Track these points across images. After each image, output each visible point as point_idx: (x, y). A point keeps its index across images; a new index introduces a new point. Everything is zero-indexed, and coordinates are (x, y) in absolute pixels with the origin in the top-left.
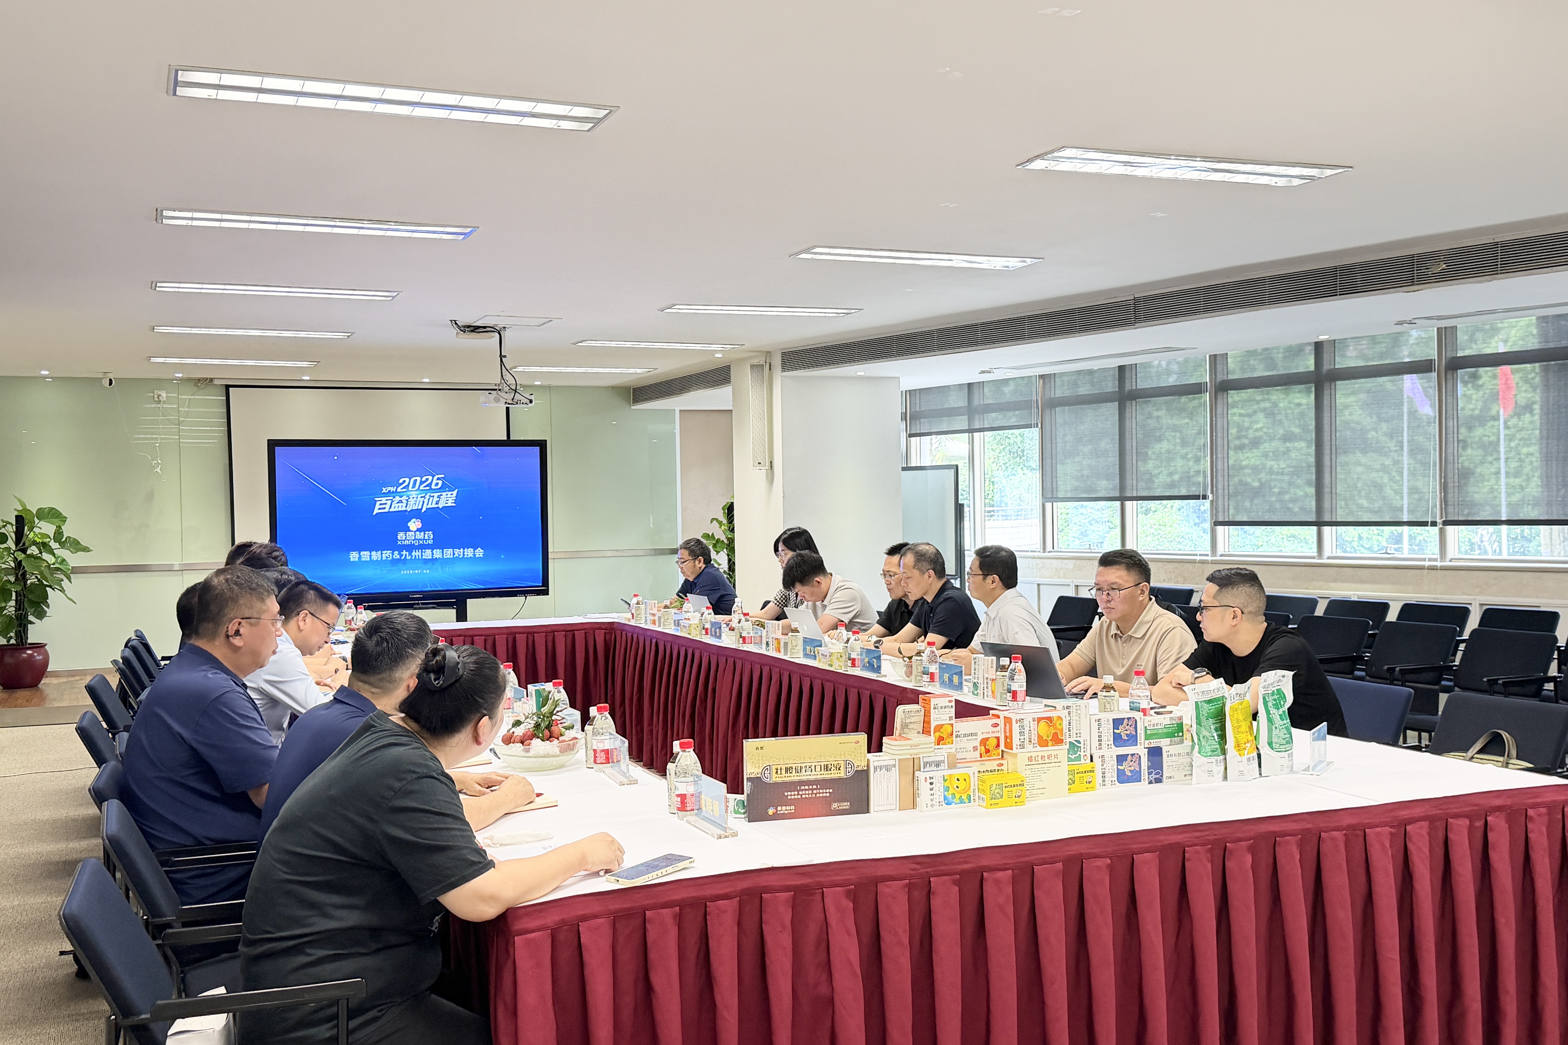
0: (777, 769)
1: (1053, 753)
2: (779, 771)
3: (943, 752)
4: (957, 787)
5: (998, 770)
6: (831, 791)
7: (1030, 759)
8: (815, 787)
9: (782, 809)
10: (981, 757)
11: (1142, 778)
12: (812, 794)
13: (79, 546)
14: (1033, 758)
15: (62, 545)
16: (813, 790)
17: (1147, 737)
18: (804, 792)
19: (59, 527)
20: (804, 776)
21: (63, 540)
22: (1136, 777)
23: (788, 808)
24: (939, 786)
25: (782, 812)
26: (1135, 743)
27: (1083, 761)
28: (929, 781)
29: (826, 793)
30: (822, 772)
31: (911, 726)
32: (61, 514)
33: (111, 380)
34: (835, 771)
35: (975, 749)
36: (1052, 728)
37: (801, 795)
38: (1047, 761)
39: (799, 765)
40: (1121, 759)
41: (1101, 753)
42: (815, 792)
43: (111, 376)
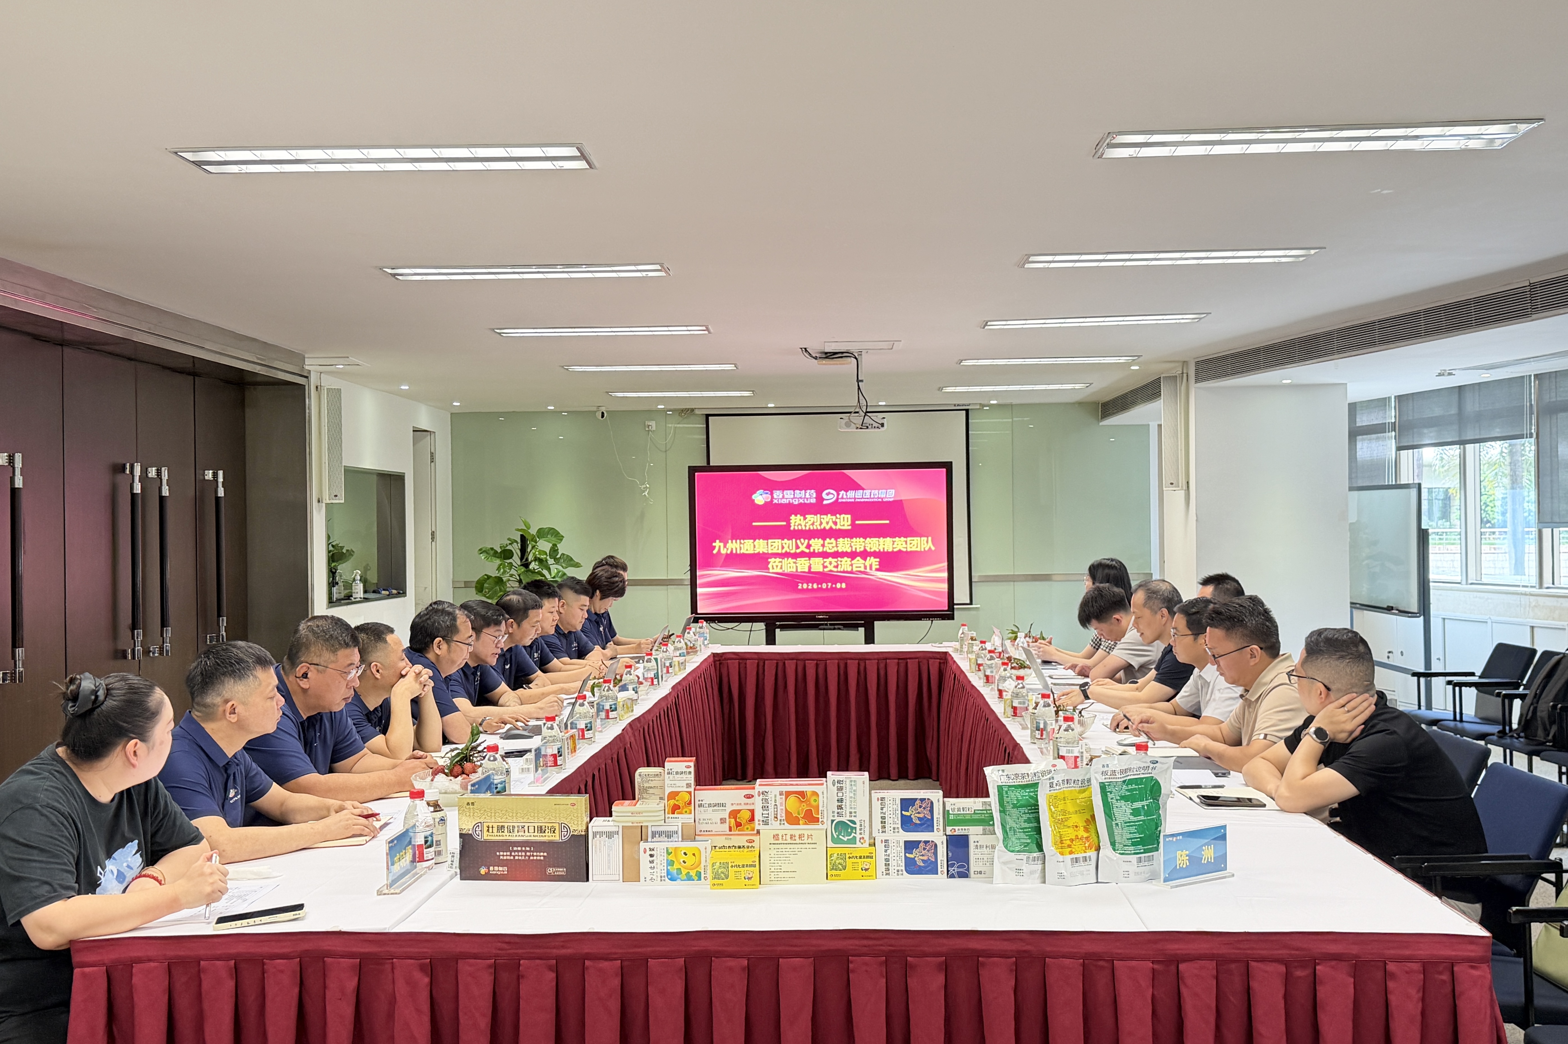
0: (488, 827)
1: (806, 833)
2: (490, 829)
3: (677, 822)
4: (684, 862)
5: (748, 847)
6: (545, 854)
7: (776, 837)
8: (528, 849)
9: (495, 870)
10: (730, 830)
11: (939, 870)
12: (525, 856)
13: (572, 562)
14: (780, 837)
15: (557, 561)
16: (526, 851)
17: (947, 822)
18: (516, 853)
19: (555, 545)
20: (515, 837)
21: (558, 556)
22: (930, 868)
23: (501, 869)
24: (661, 860)
25: (495, 872)
26: (930, 828)
27: (858, 844)
28: (649, 853)
29: (540, 856)
30: (536, 834)
31: (651, 791)
32: (559, 533)
33: (603, 413)
34: (549, 834)
35: (723, 821)
36: (804, 804)
37: (514, 856)
38: (798, 841)
39: (511, 824)
40: (910, 846)
41: (884, 837)
42: (528, 854)
43: (603, 409)
